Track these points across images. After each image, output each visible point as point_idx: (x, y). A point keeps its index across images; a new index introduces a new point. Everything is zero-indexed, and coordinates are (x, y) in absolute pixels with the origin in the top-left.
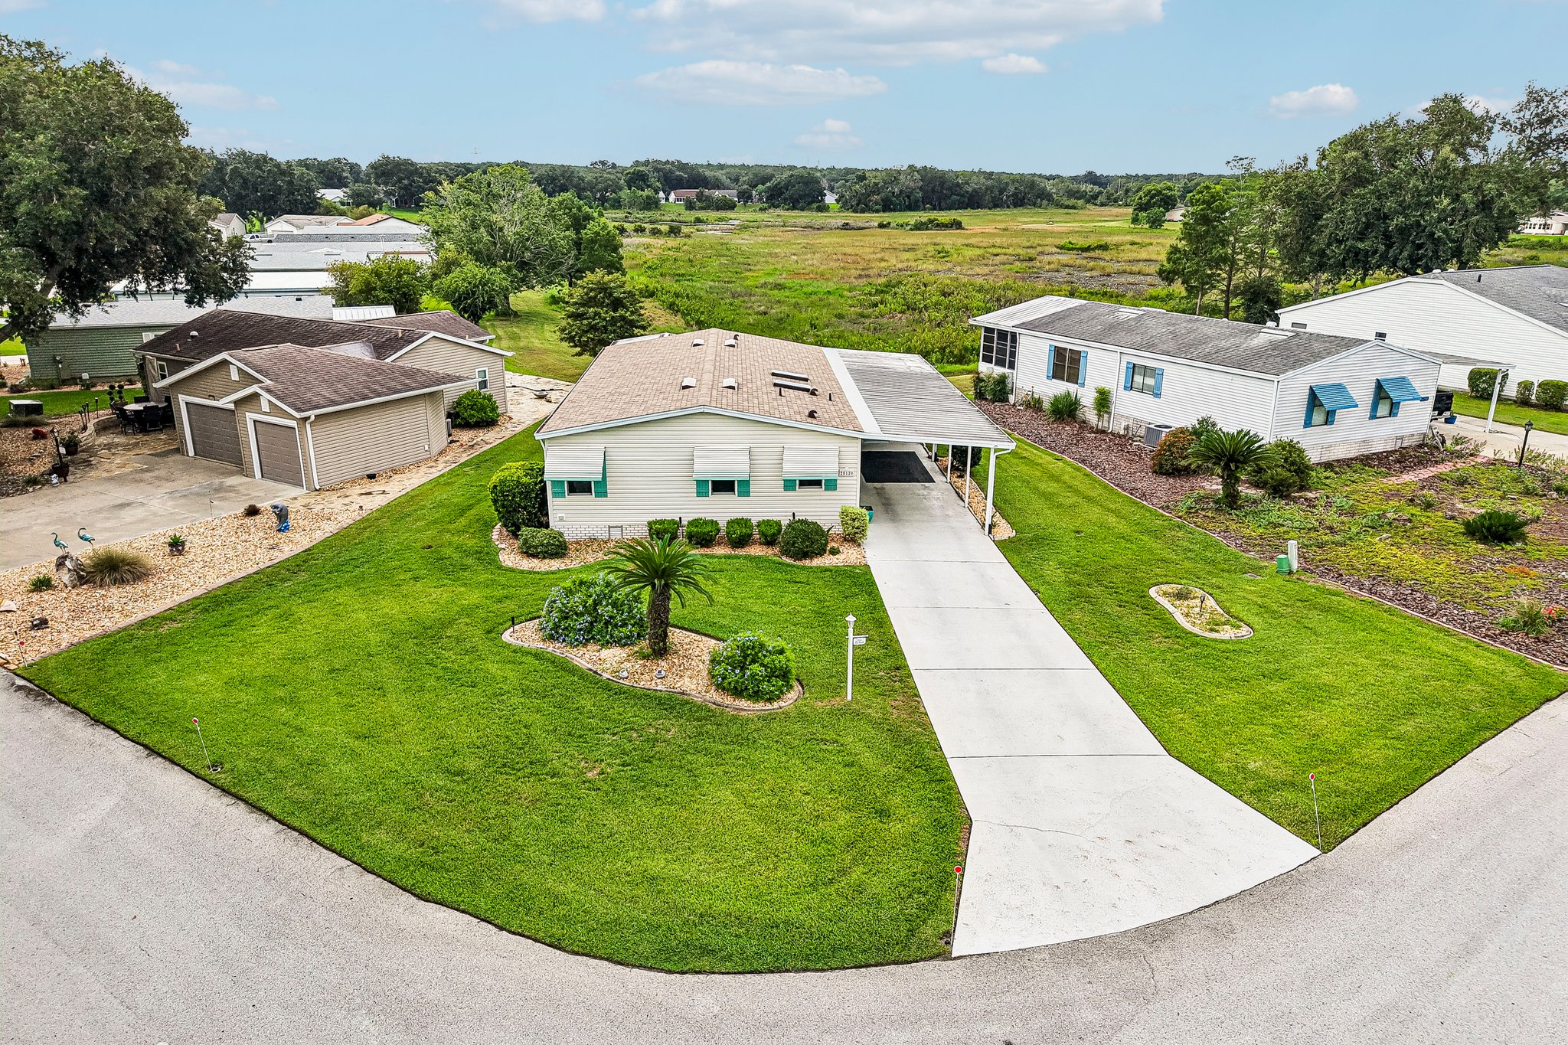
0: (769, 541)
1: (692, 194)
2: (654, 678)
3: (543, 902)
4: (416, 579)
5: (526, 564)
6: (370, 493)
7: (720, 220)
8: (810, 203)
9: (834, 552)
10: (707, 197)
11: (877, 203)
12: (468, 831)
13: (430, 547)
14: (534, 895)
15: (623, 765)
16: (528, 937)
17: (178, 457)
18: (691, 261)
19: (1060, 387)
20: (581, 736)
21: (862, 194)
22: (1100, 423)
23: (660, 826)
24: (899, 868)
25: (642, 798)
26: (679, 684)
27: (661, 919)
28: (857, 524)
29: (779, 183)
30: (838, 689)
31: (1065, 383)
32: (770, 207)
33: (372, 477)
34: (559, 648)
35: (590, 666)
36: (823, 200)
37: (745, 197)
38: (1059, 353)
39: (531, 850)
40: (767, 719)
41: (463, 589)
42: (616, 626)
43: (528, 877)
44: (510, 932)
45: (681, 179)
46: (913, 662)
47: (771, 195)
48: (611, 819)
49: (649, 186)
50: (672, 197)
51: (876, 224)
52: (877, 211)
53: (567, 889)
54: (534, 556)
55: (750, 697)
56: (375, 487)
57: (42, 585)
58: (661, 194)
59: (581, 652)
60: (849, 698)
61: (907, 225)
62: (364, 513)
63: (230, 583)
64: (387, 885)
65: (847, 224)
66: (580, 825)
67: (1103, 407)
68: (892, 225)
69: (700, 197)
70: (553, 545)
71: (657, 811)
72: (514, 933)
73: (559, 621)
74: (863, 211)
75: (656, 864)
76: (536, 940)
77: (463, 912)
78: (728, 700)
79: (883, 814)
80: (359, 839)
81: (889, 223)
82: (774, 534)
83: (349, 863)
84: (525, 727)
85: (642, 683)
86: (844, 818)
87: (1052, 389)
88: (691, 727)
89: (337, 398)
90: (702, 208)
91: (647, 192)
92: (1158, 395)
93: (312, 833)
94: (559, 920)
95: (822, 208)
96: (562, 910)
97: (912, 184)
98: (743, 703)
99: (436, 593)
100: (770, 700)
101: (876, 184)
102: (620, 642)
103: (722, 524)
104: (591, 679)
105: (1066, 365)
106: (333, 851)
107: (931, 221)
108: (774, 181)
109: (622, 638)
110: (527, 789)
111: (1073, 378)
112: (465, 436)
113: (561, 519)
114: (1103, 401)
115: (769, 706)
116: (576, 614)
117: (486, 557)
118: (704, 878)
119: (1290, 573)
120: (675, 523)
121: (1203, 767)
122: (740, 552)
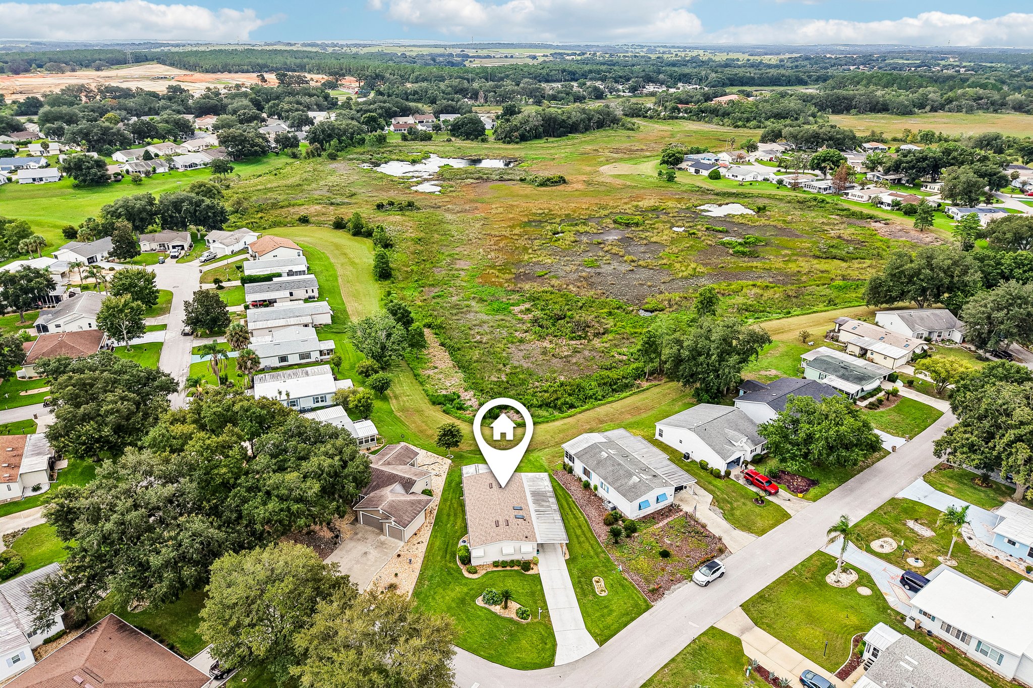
0: (519, 565)
3: (506, 661)
4: (450, 582)
5: (469, 575)
6: (419, 543)
8: (477, 136)
9: (532, 569)
11: (516, 137)
12: (493, 650)
13: (446, 568)
17: (359, 525)
19: (586, 478)
20: (500, 629)
21: (508, 131)
22: (595, 493)
25: (513, 643)
26: (512, 615)
28: (536, 561)
29: (458, 122)
32: (453, 138)
33: (415, 534)
34: (486, 605)
35: (494, 610)
36: (484, 134)
38: (584, 468)
39: (502, 653)
41: (461, 585)
43: (504, 658)
44: (504, 666)
47: (453, 129)
50: (392, 127)
52: (517, 143)
53: (508, 659)
54: (470, 572)
56: (418, 539)
59: (492, 607)
60: (539, 617)
62: (424, 554)
63: (415, 587)
64: (486, 660)
67: (596, 488)
70: (474, 569)
73: (487, 601)
74: (509, 143)
75: (519, 654)
76: (507, 667)
77: (497, 663)
78: (520, 620)
80: (480, 653)
83: (480, 657)
85: (506, 615)
87: (583, 477)
88: (516, 626)
92: (608, 493)
95: (485, 139)
97: (536, 123)
98: (523, 620)
99: (457, 588)
100: (527, 619)
101: (516, 125)
103: (508, 561)
104: (495, 614)
105: (586, 472)
109: (499, 604)
111: (589, 477)
113: (474, 562)
116: (490, 599)
117: (460, 572)
119: (620, 571)
120: (498, 562)
121: (590, 632)
122: (513, 569)
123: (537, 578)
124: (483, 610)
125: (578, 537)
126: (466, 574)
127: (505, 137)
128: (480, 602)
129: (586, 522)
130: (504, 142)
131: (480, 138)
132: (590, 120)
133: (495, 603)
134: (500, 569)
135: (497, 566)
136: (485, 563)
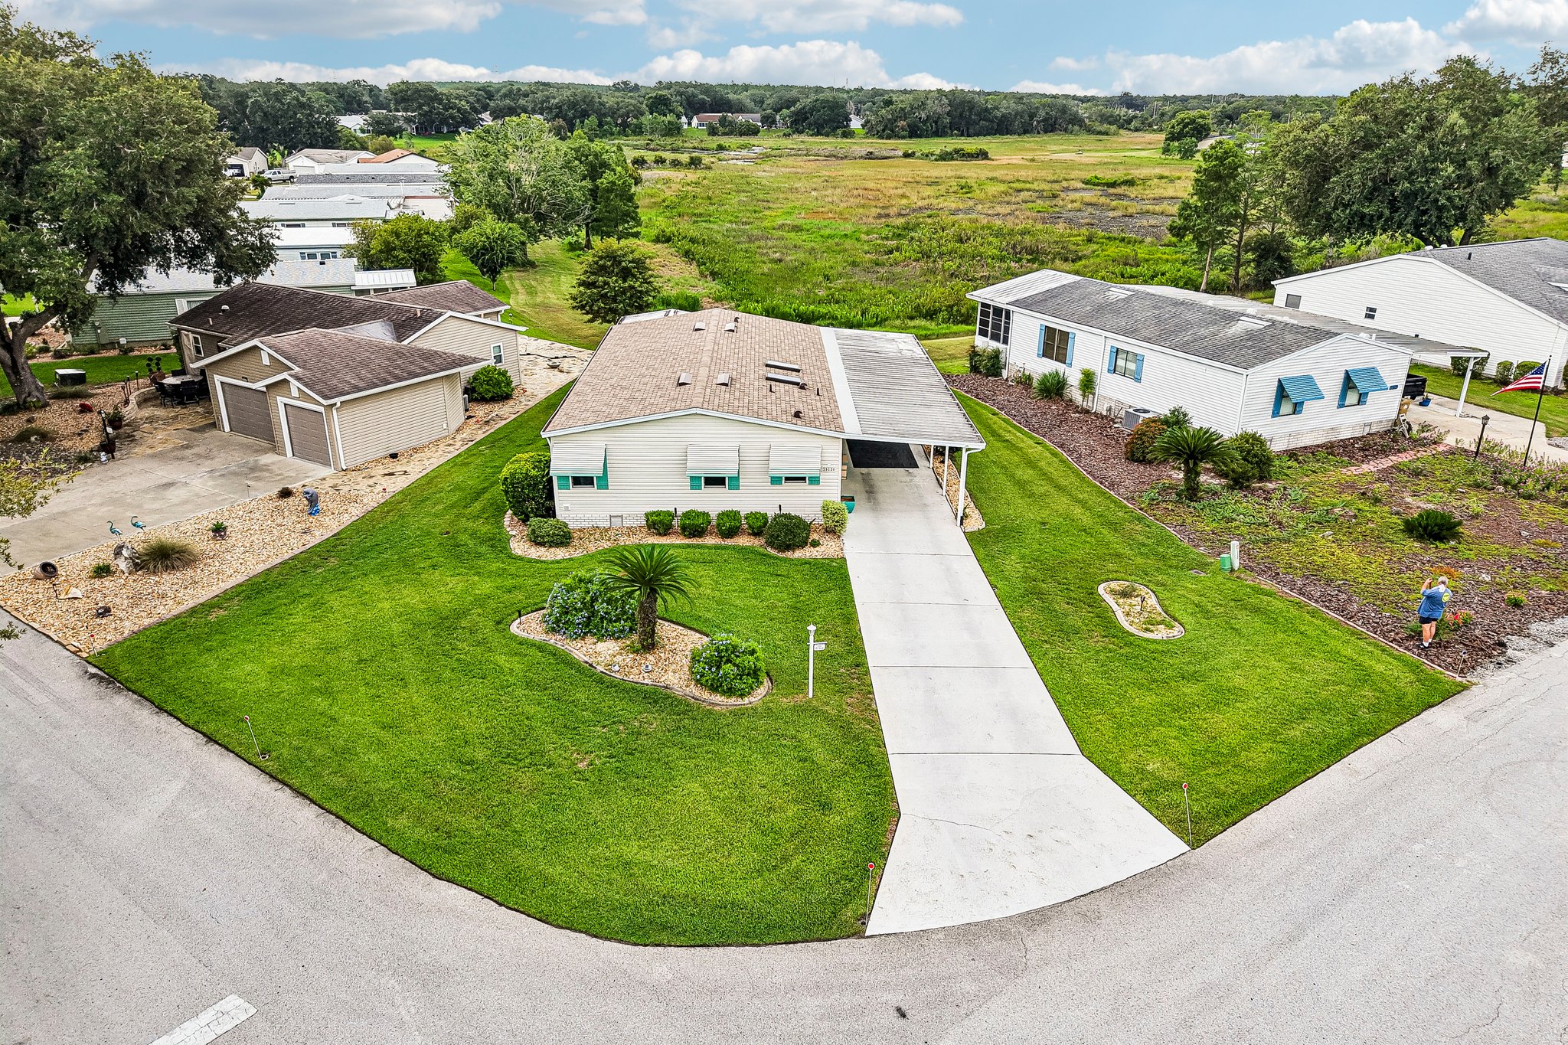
0: (757, 533)
1: (715, 117)
2: (644, 671)
3: (535, 883)
4: (434, 567)
5: (535, 552)
6: (392, 474)
7: (742, 147)
8: (834, 129)
9: (815, 544)
10: (730, 122)
11: (903, 129)
12: (477, 818)
13: (448, 533)
14: (528, 876)
15: (610, 757)
16: (522, 912)
17: (215, 432)
18: (709, 198)
19: (1049, 366)
20: (575, 729)
21: (889, 120)
22: (1085, 403)
23: (637, 815)
24: (832, 857)
25: (624, 789)
26: (664, 678)
27: (630, 899)
28: (836, 518)
29: (804, 107)
30: (801, 686)
31: (1054, 362)
32: (794, 133)
33: (394, 456)
34: (560, 640)
35: (586, 659)
36: (848, 126)
37: (769, 121)
38: (1050, 332)
39: (528, 835)
40: (738, 714)
41: (476, 578)
42: (610, 621)
43: (524, 861)
44: (508, 908)
45: (703, 102)
46: (872, 661)
47: (795, 120)
48: (596, 808)
49: (671, 111)
50: (695, 122)
51: (901, 154)
52: (903, 137)
53: (555, 871)
54: (542, 544)
55: (724, 693)
56: (397, 466)
57: (103, 571)
58: (684, 119)
59: (580, 645)
60: (811, 695)
61: (932, 154)
62: (387, 496)
63: (268, 570)
64: (408, 864)
65: (871, 153)
66: (570, 814)
67: (1088, 388)
68: (917, 154)
69: (723, 122)
70: (558, 535)
71: (635, 801)
72: (511, 909)
73: (561, 616)
74: (889, 138)
75: (631, 850)
76: (529, 916)
77: (470, 889)
78: (705, 695)
80: (385, 823)
81: (914, 153)
82: (760, 527)
83: (377, 844)
84: (527, 718)
85: (632, 676)
86: (792, 810)
87: (1042, 368)
88: (671, 720)
89: (361, 384)
90: (725, 134)
91: (670, 117)
92: (1138, 380)
93: (347, 817)
94: (547, 898)
95: (848, 134)
96: (549, 890)
97: (939, 110)
98: (718, 698)
99: (452, 582)
100: (742, 696)
101: (902, 109)
102: (615, 636)
103: (713, 515)
104: (586, 671)
105: (1055, 344)
106: (364, 834)
107: (957, 151)
108: (798, 106)
109: (615, 632)
110: (526, 778)
111: (1062, 358)
112: (481, 411)
113: (567, 509)
114: (1088, 383)
115: (740, 701)
116: (575, 609)
117: (498, 544)
118: (669, 863)
119: (1232, 570)
120: (672, 515)
122: (729, 542)
123: (836, 574)
124: (533, 651)
125: (1021, 485)
126: (519, 547)
127: (884, 130)
128: (530, 628)
129: (1055, 455)
130: (881, 137)
131: (840, 131)
132: (1032, 116)
133: (592, 625)
134: (672, 540)
135: (662, 530)
136: (617, 522)
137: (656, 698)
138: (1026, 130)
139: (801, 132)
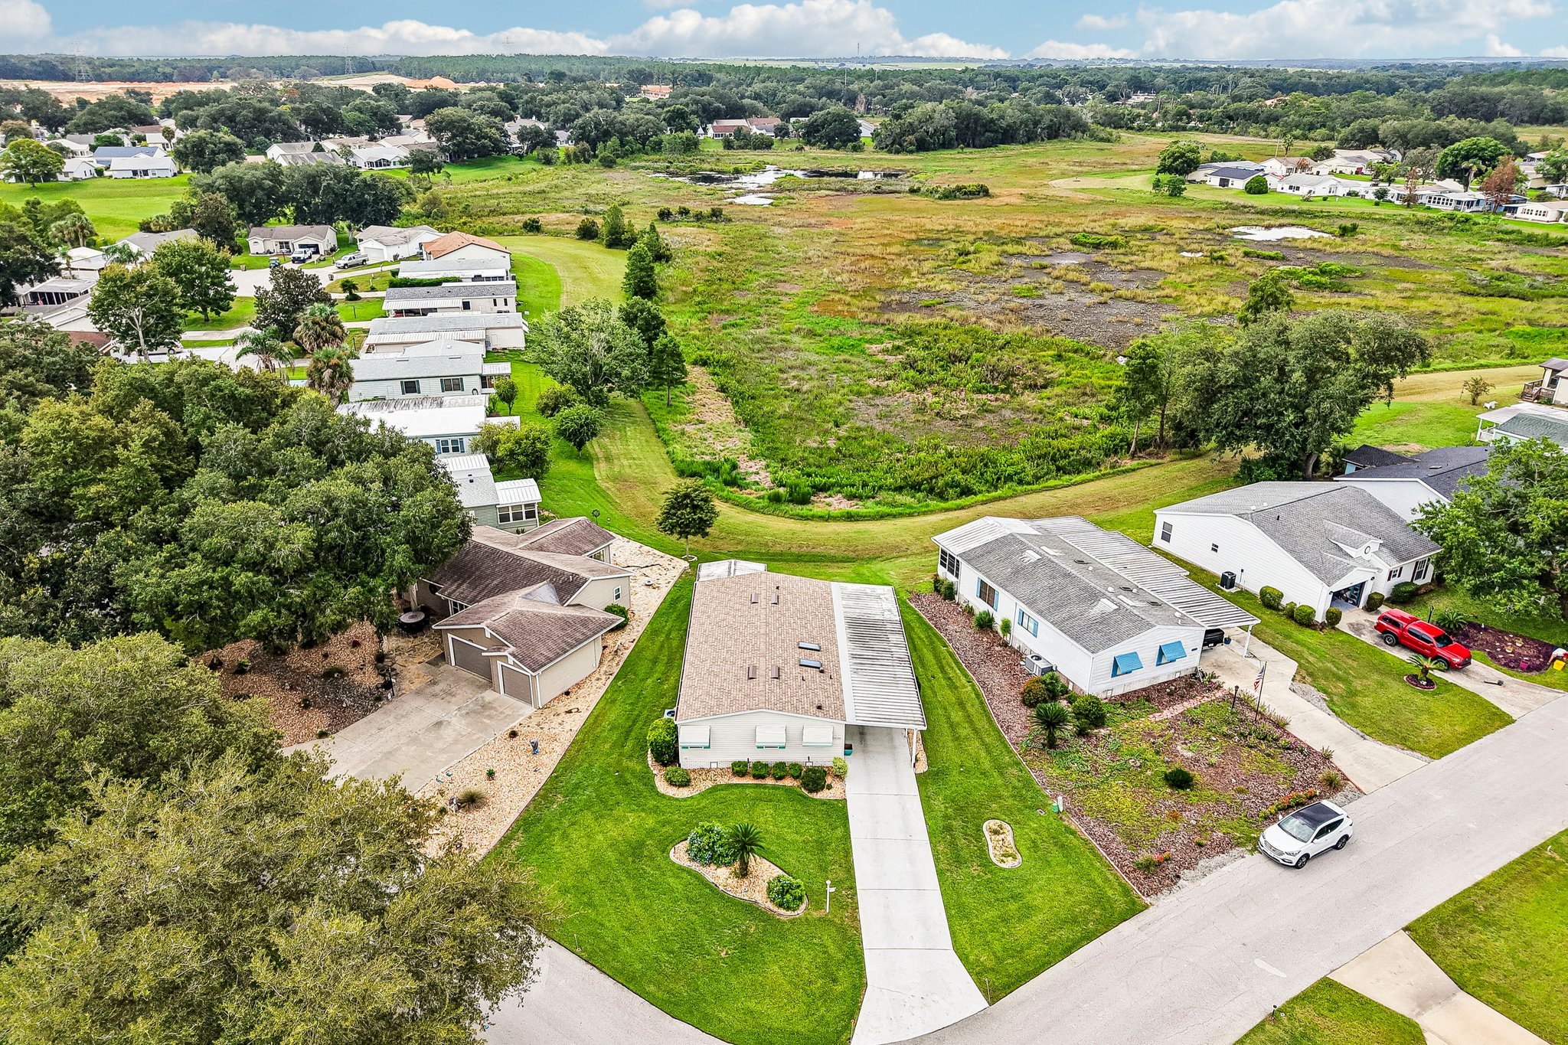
0: (796, 777)
1: (729, 126)
2: (741, 890)
4: (618, 803)
5: (671, 790)
6: (571, 711)
7: (758, 167)
8: (845, 141)
9: (829, 787)
10: (745, 135)
11: (911, 144)
12: (683, 985)
13: (618, 771)
15: (735, 949)
17: (446, 666)
19: (984, 606)
20: (716, 931)
21: (897, 134)
22: (1005, 638)
23: (752, 984)
25: (744, 968)
26: (754, 896)
28: (841, 767)
29: (816, 120)
30: (823, 908)
31: (986, 604)
32: (806, 146)
33: (566, 694)
34: (697, 867)
35: (712, 879)
36: (858, 139)
37: (782, 133)
38: (983, 584)
39: (707, 995)
40: (793, 922)
41: (643, 814)
42: (723, 856)
45: (719, 109)
46: (859, 885)
47: (808, 133)
48: (733, 981)
49: (688, 125)
50: (711, 132)
52: (911, 152)
54: (676, 786)
55: (785, 908)
56: (571, 705)
58: (700, 131)
59: (708, 870)
60: (828, 911)
61: (936, 191)
62: (574, 734)
63: (527, 806)
64: (659, 1010)
66: (723, 983)
67: (1007, 629)
68: (922, 190)
69: (738, 135)
70: (683, 777)
71: (750, 976)
73: (696, 852)
74: (898, 152)
75: (752, 1005)
77: (688, 1023)
78: (776, 909)
79: (835, 981)
80: (646, 989)
81: (919, 187)
82: (798, 773)
83: (643, 999)
85: (738, 894)
86: (820, 982)
87: (979, 605)
88: (761, 925)
90: (740, 147)
91: (687, 133)
92: (1035, 635)
93: (627, 984)
95: (859, 148)
97: (946, 123)
98: (782, 911)
100: (793, 910)
101: (911, 124)
102: (726, 866)
103: (771, 765)
104: (713, 889)
105: (986, 593)
106: (636, 993)
107: (959, 189)
108: (811, 117)
109: (726, 863)
111: (991, 604)
113: (686, 763)
114: (1007, 625)
115: (793, 914)
116: (704, 848)
117: (649, 782)
118: (769, 1011)
120: (745, 764)
121: (964, 958)
122: (780, 783)
123: (839, 812)
124: (684, 875)
125: (953, 726)
126: (662, 786)
127: (893, 144)
128: (679, 855)
129: (978, 695)
130: (890, 152)
131: (850, 145)
132: (1036, 123)
133: (716, 859)
134: (748, 780)
135: (741, 774)
136: (714, 766)
137: (750, 908)
138: (1030, 138)
139: (814, 145)
